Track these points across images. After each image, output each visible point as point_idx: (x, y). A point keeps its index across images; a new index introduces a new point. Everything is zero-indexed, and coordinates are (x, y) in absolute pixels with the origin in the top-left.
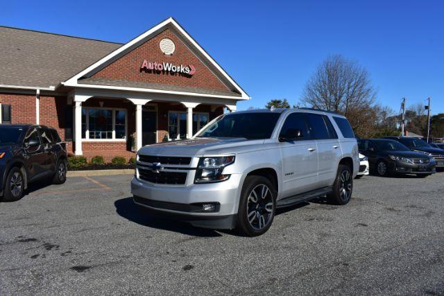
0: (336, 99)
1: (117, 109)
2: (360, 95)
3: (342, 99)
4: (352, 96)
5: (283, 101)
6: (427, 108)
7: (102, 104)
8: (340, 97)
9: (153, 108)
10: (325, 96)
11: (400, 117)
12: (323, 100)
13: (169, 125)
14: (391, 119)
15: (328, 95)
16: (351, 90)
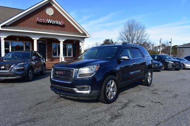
0: (132, 38)
1: (26, 42)
2: (142, 36)
3: (135, 38)
4: (139, 37)
5: (110, 40)
6: (170, 42)
7: (18, 39)
8: (134, 38)
9: (45, 41)
10: (127, 37)
11: (159, 47)
12: (126, 39)
13: (53, 50)
14: (156, 47)
15: (129, 37)
16: (138, 34)
